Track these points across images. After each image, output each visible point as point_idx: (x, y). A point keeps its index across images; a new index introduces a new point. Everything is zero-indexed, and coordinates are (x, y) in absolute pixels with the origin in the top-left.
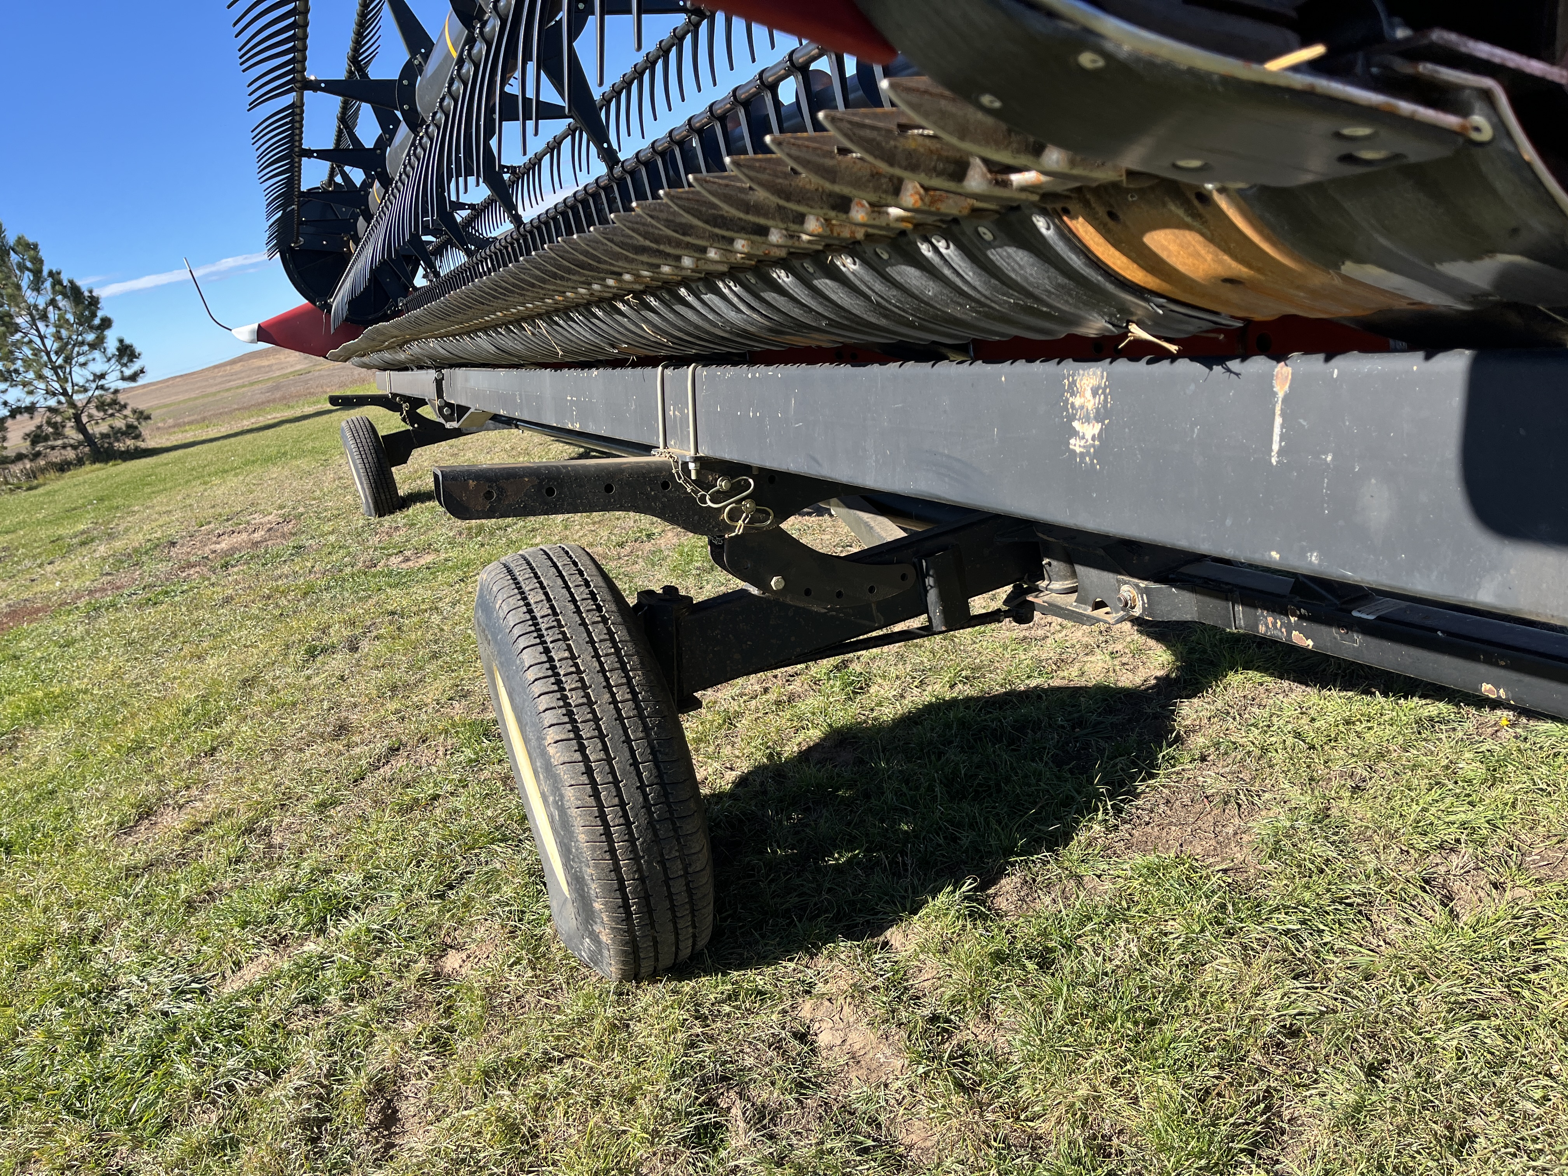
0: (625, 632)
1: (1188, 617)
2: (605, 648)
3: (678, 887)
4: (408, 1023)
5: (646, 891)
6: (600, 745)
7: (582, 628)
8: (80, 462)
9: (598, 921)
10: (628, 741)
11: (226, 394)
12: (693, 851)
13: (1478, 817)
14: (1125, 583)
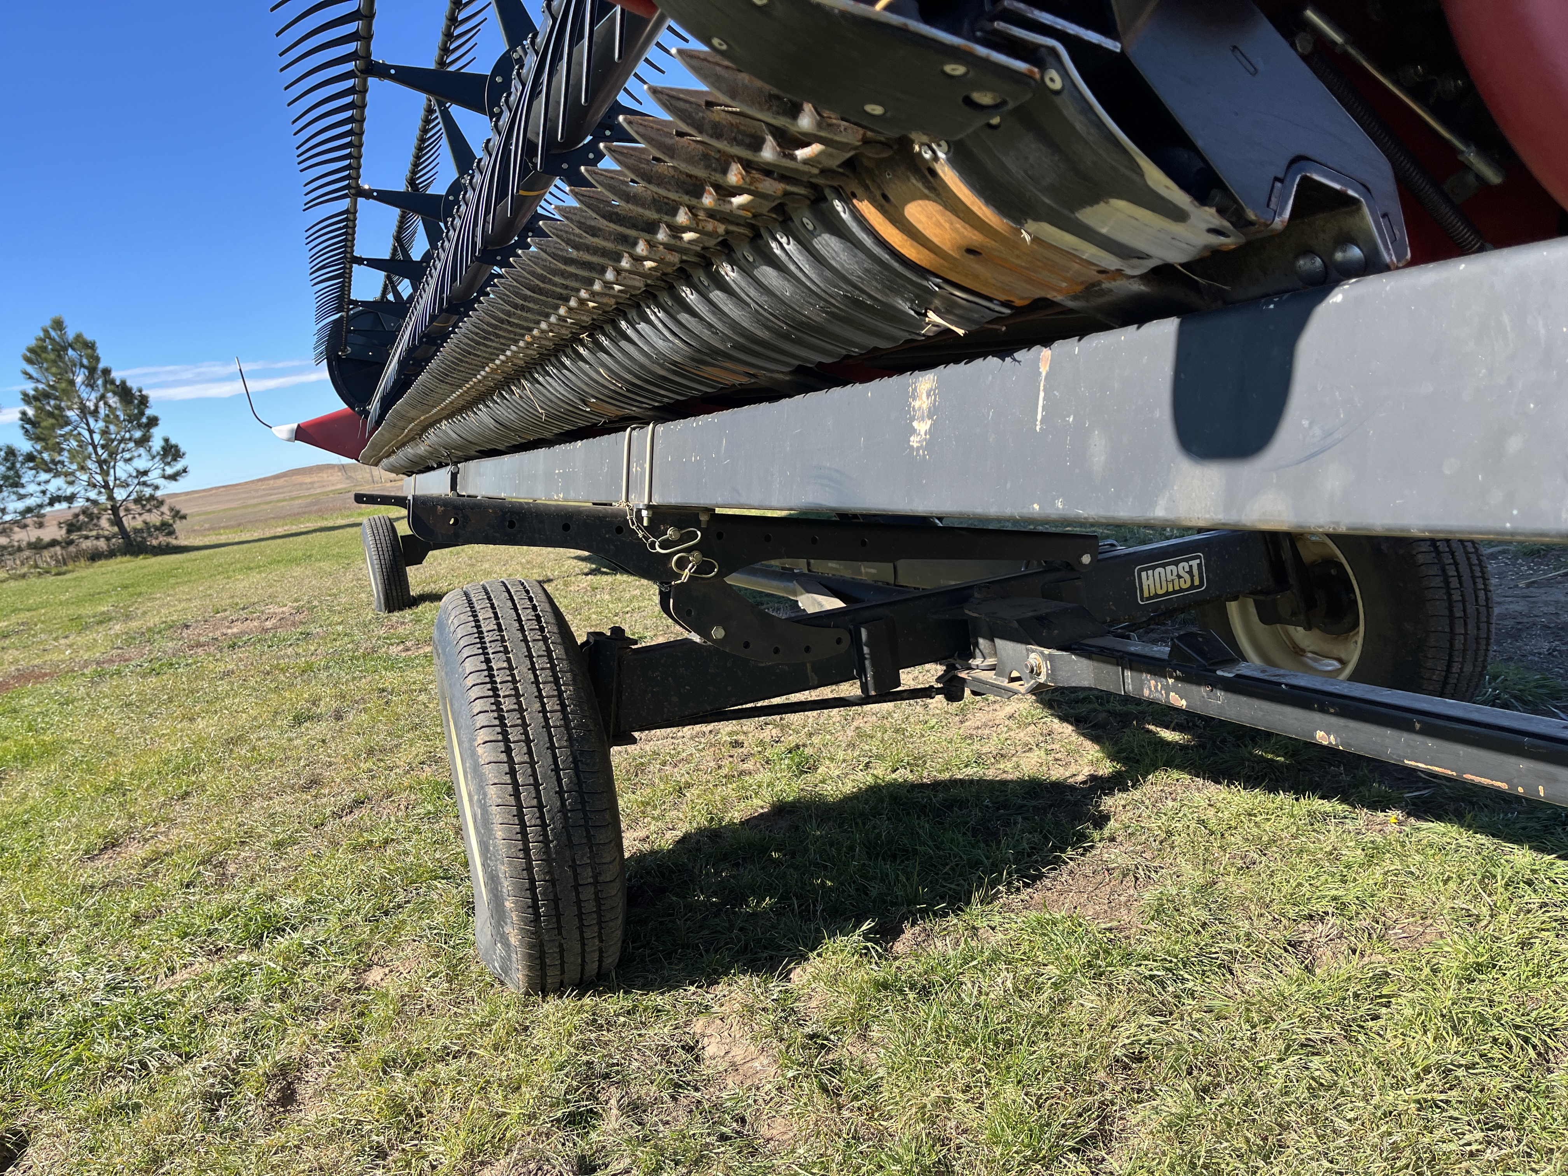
0: (563, 652)
1: (1086, 684)
2: (541, 663)
3: (587, 894)
4: (321, 1022)
5: (556, 895)
6: (525, 749)
7: (523, 644)
8: (111, 554)
9: (509, 921)
10: (552, 747)
11: (266, 507)
12: (604, 861)
13: (1350, 894)
14: (1033, 651)
